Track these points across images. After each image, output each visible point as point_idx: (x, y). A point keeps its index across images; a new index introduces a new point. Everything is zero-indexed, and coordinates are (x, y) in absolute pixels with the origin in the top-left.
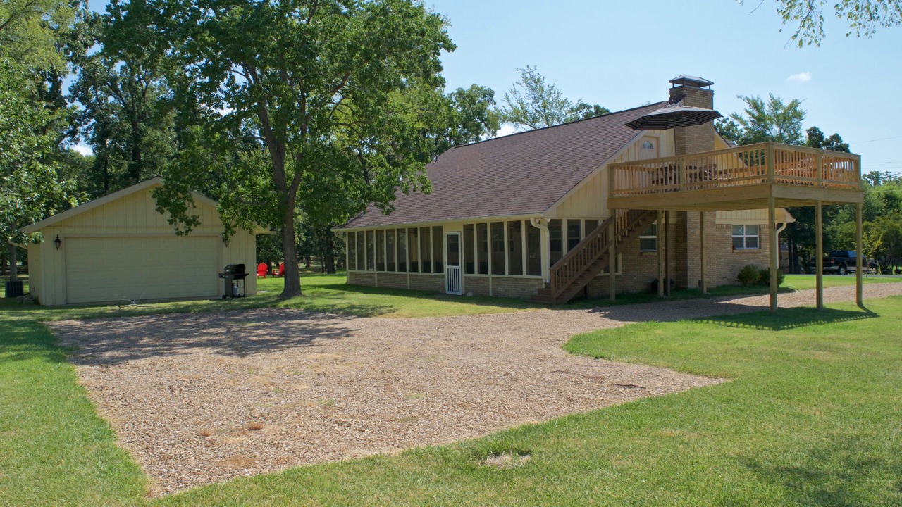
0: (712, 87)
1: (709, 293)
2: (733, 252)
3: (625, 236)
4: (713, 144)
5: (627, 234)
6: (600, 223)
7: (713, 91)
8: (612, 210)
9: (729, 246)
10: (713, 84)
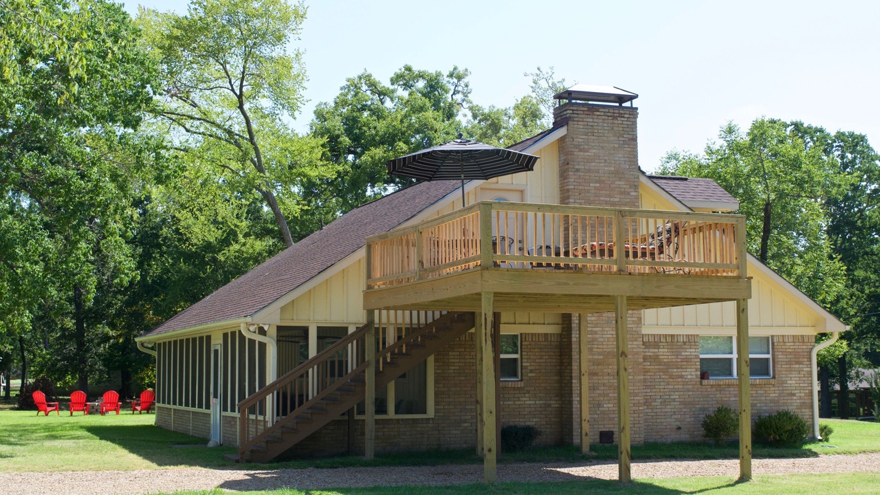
0: (635, 103)
1: (594, 454)
2: (701, 384)
3: (400, 353)
4: (637, 198)
5: (404, 351)
6: (351, 330)
7: (637, 109)
8: (368, 311)
9: (693, 373)
10: (636, 96)
